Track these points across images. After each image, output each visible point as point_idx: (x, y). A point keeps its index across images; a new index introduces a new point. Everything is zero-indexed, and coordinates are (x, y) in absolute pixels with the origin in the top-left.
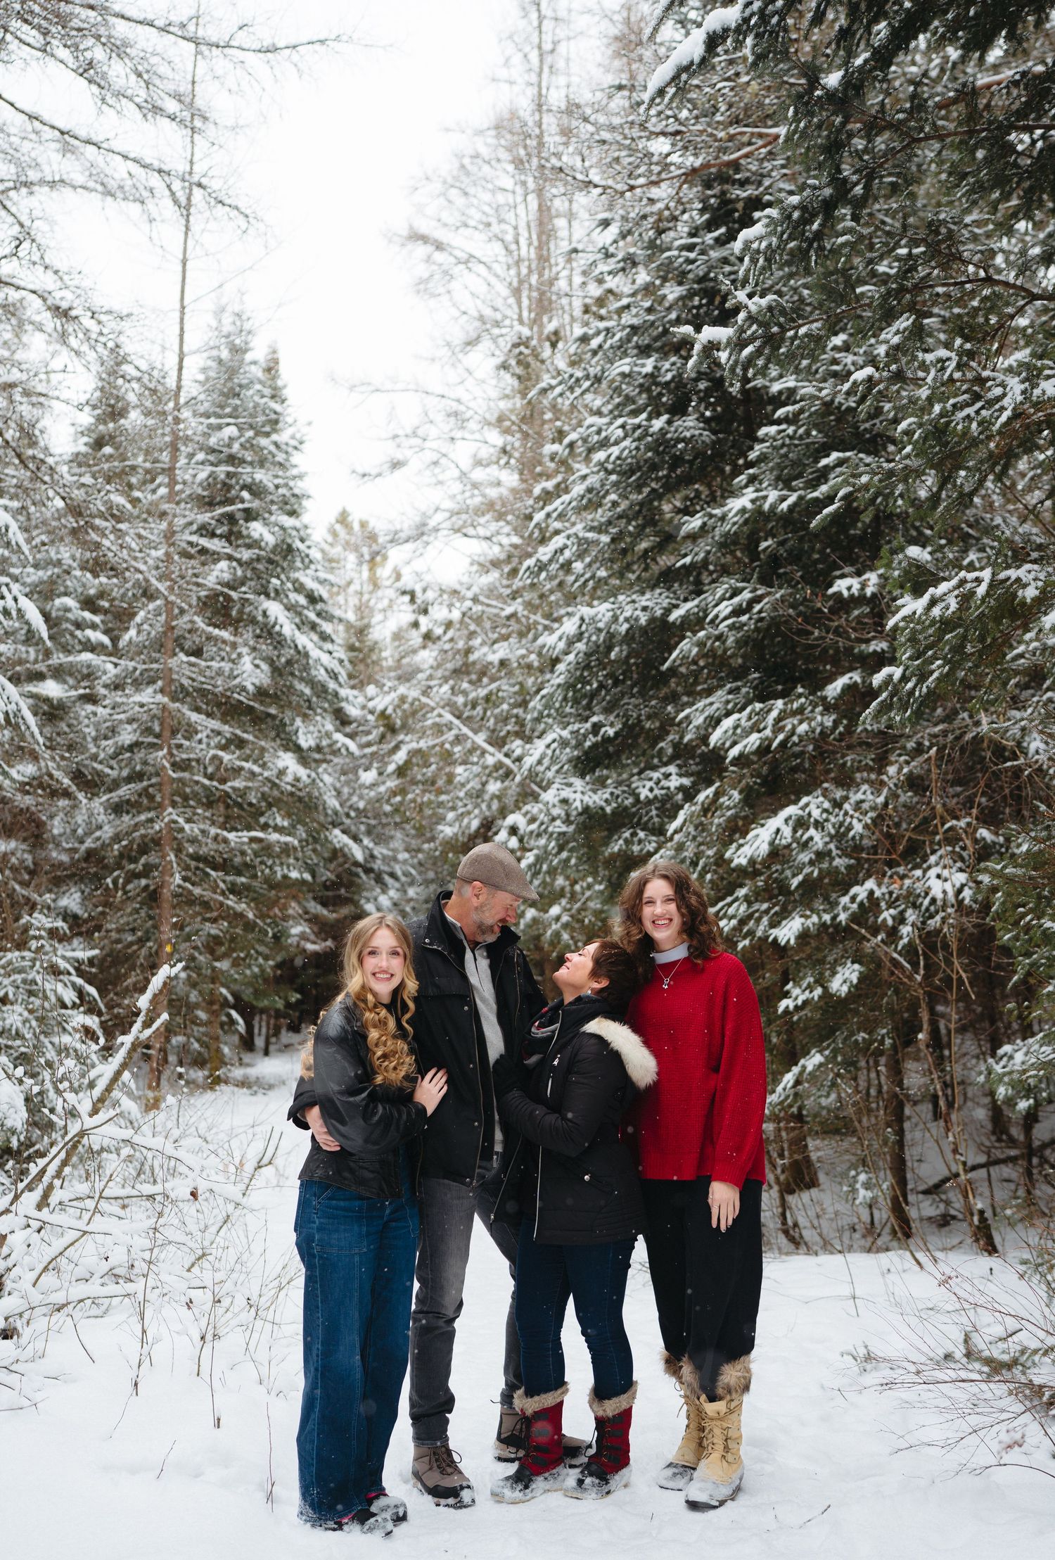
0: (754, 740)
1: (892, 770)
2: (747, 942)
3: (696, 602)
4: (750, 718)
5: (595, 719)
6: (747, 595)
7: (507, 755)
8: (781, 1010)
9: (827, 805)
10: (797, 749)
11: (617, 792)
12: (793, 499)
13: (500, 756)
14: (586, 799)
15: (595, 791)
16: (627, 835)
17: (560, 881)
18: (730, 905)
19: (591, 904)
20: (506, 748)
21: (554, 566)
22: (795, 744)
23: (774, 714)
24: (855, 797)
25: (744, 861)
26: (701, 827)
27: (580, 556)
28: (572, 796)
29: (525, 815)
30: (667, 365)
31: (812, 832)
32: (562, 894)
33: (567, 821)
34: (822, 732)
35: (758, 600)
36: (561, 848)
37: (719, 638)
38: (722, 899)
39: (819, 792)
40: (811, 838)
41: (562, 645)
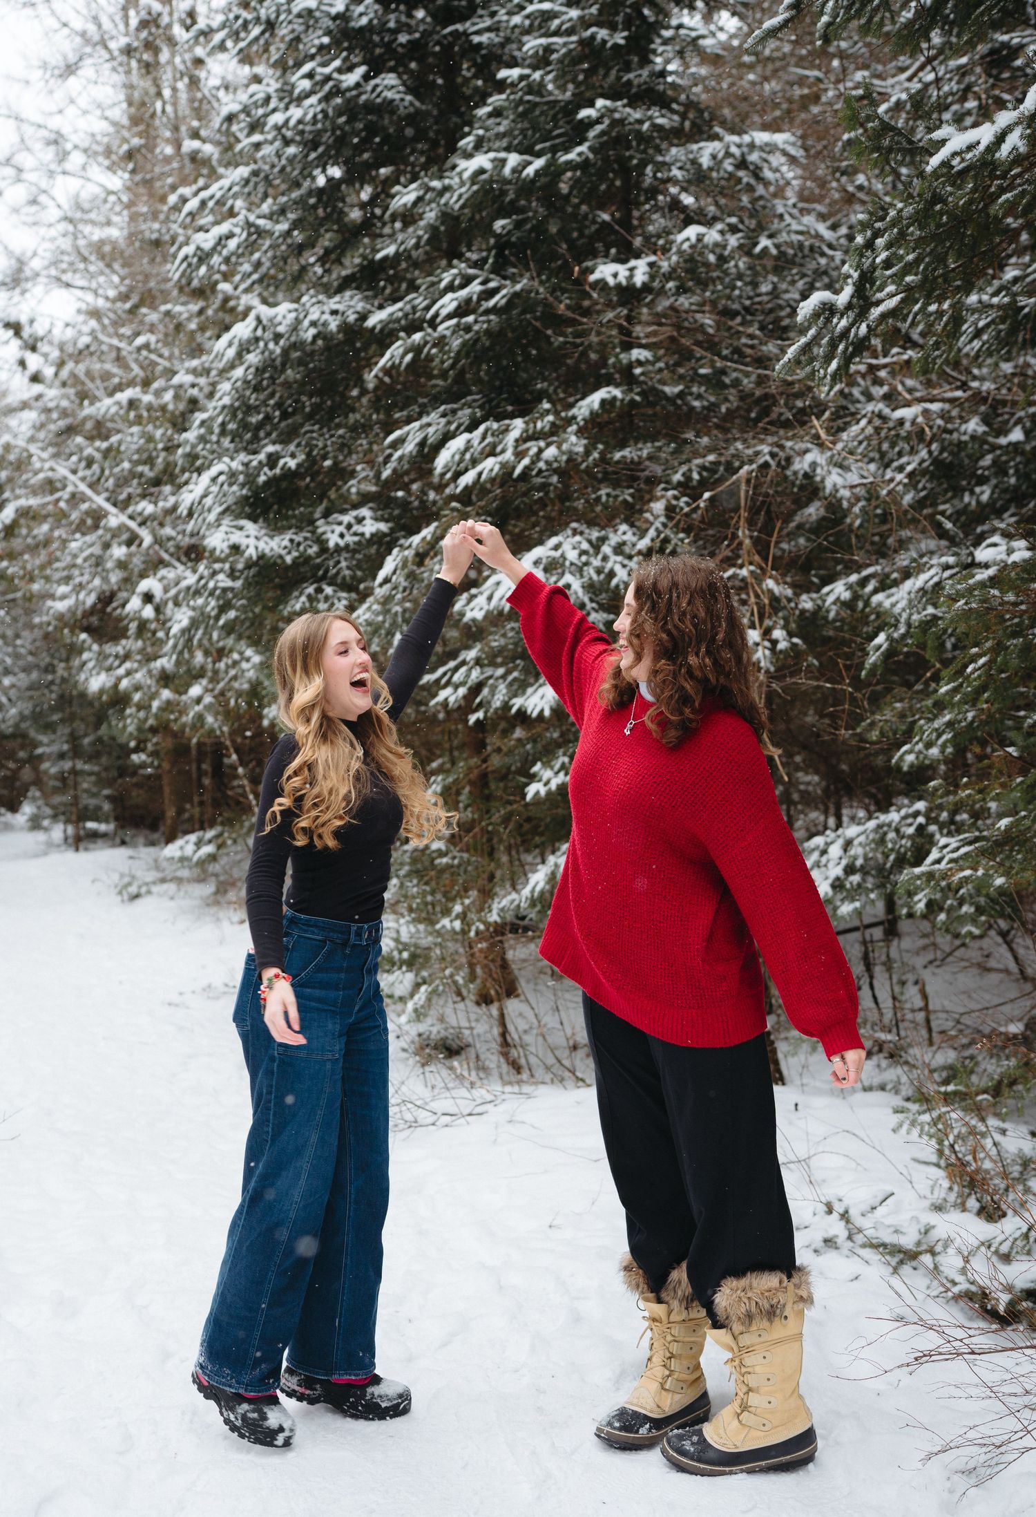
0: (490, 465)
1: (658, 507)
2: (480, 715)
3: (399, 305)
4: (484, 438)
5: (271, 449)
6: (475, 288)
7: (131, 517)
8: (529, 797)
9: (585, 546)
10: (539, 480)
11: (298, 539)
12: (539, 163)
13: (123, 518)
14: (261, 545)
15: (272, 537)
16: (311, 590)
17: (199, 658)
18: (456, 669)
19: (236, 685)
20: (130, 510)
21: (216, 260)
22: (540, 471)
23: (515, 434)
24: (614, 539)
25: (479, 615)
26: (412, 577)
27: (250, 247)
28: (244, 542)
29: (161, 580)
30: (361, 9)
31: (568, 578)
32: (199, 674)
33: (232, 575)
34: (569, 460)
35: (491, 293)
36: (222, 609)
37: (441, 342)
38: (444, 664)
39: (569, 532)
40: (568, 586)
41: (231, 353)
